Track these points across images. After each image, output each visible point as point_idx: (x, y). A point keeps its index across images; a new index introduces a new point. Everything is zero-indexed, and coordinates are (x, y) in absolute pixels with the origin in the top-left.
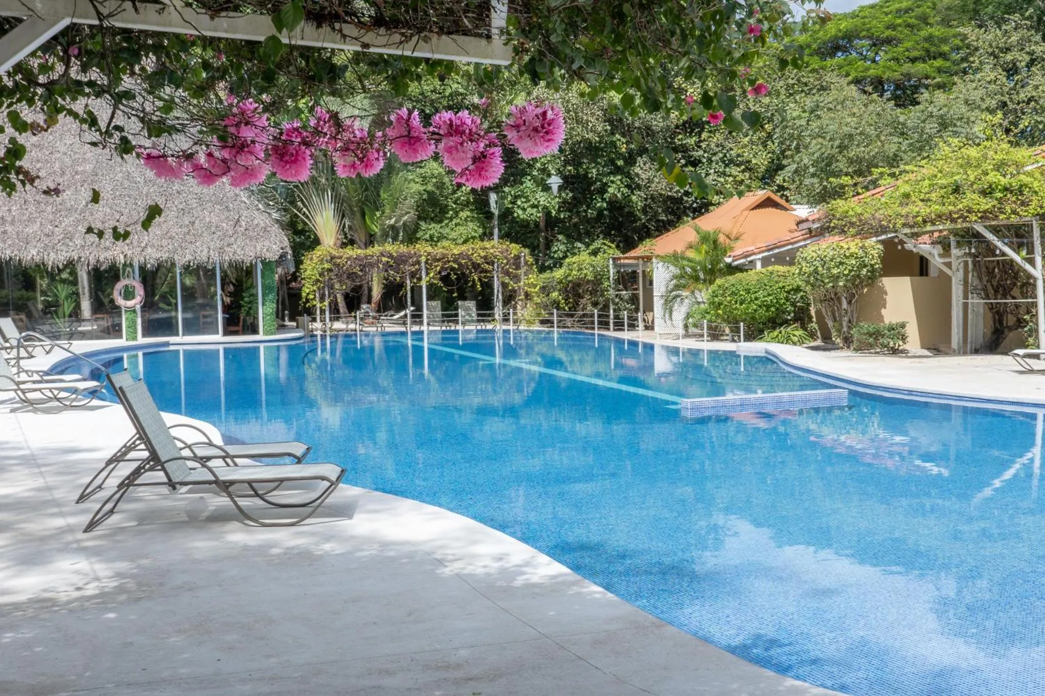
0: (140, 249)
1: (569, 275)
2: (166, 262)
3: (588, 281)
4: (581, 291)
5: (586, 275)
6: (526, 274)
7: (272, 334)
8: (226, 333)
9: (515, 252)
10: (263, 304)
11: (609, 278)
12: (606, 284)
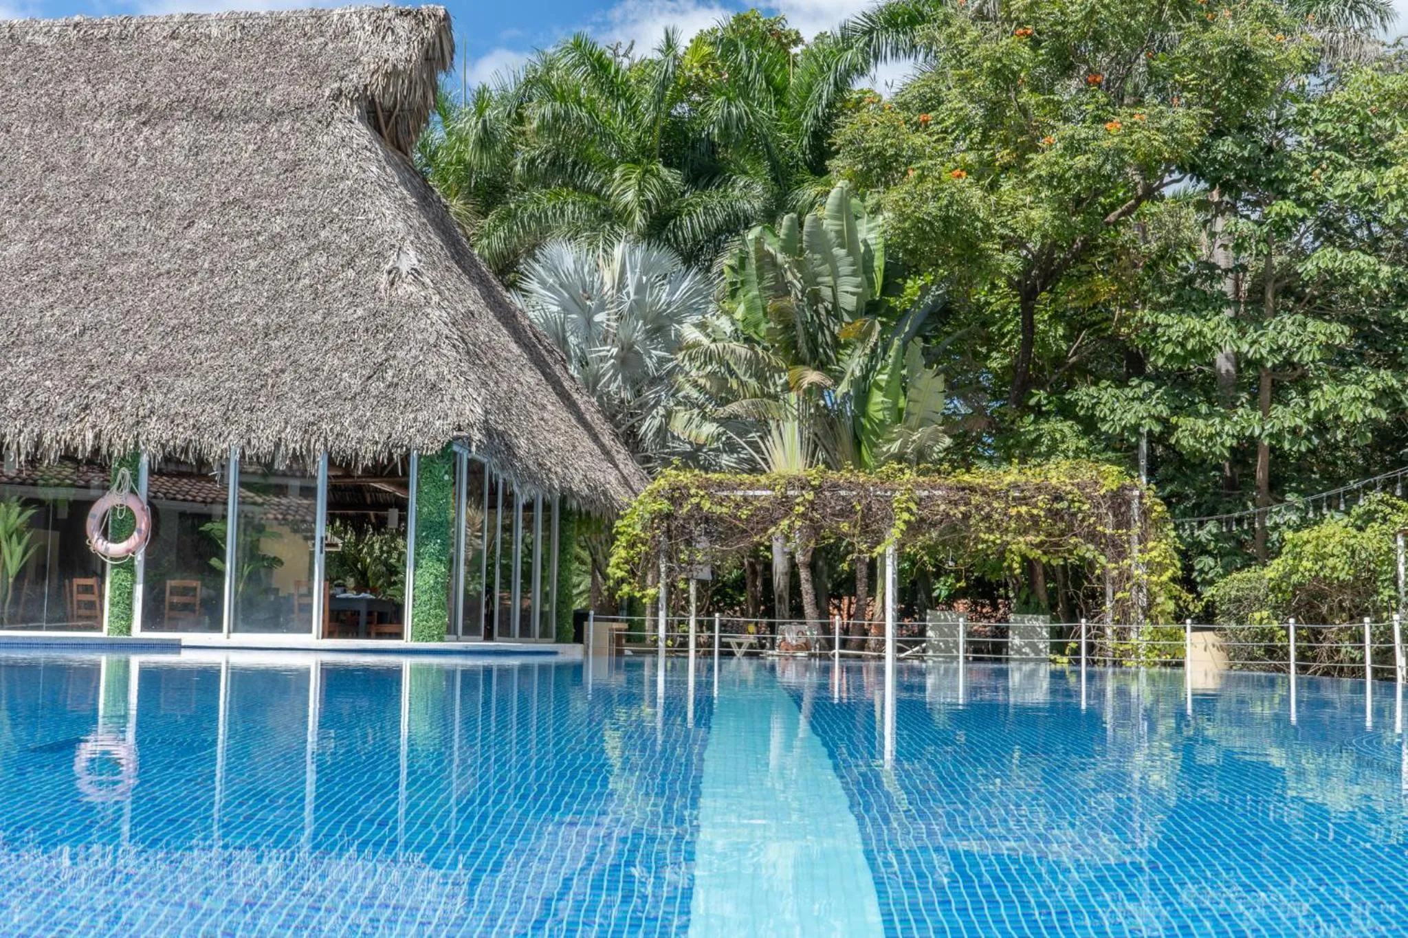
0: (134, 419)
1: (1294, 570)
2: (185, 450)
3: (1343, 585)
4: (1324, 609)
5: (1334, 569)
6: (1142, 540)
7: (431, 638)
8: (329, 633)
9: (1111, 484)
10: (417, 565)
11: (1395, 581)
12: (1387, 593)
